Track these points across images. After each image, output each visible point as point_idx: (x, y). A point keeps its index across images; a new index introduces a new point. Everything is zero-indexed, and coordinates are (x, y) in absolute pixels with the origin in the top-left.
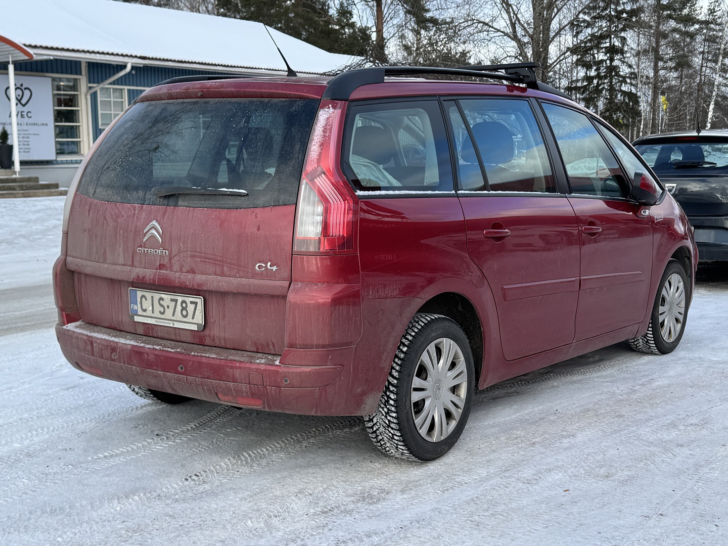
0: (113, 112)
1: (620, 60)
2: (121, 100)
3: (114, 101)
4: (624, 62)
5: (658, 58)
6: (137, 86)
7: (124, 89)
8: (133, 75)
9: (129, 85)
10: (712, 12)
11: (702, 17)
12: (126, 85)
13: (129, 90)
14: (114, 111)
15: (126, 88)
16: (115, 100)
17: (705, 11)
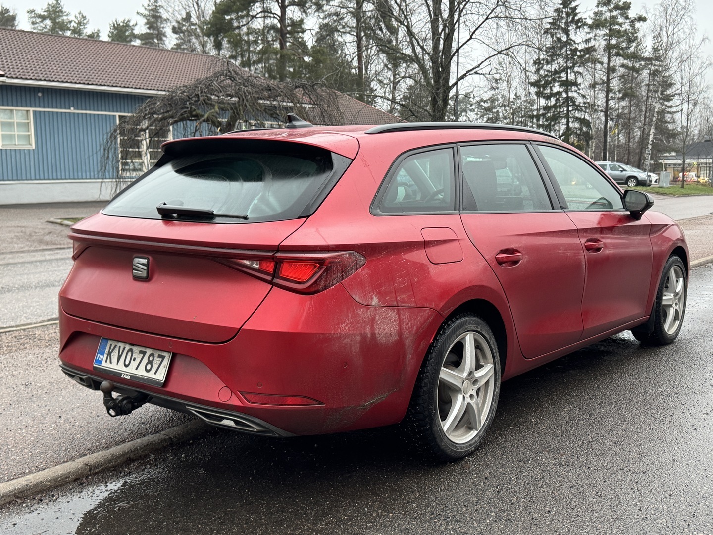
0: (16, 133)
1: (576, 91)
2: (27, 121)
3: (17, 123)
4: (579, 93)
5: (608, 90)
6: (44, 107)
7: (29, 111)
8: (39, 97)
9: (35, 107)
10: (655, 50)
11: (646, 55)
12: (31, 106)
13: (35, 112)
14: (18, 131)
15: (31, 109)
16: (18, 121)
17: (649, 49)
